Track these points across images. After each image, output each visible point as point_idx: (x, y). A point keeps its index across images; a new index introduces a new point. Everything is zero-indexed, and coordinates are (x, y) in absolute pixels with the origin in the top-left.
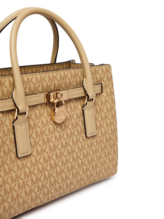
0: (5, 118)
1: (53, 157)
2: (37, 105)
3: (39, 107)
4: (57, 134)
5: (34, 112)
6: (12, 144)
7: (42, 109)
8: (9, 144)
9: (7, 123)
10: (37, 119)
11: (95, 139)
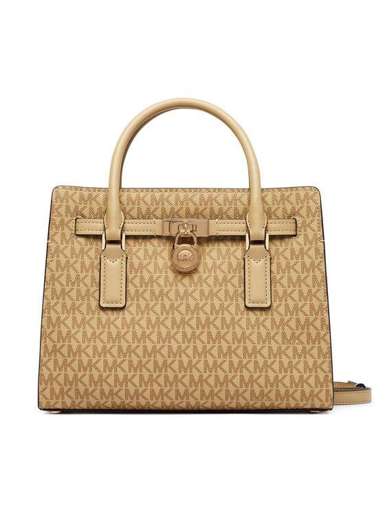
0: (89, 246)
1: (166, 323)
2: (152, 237)
3: (155, 242)
4: (182, 289)
5: (143, 247)
6: (95, 285)
7: (159, 246)
8: (89, 283)
9: (92, 253)
10: (147, 258)
11: (270, 317)
